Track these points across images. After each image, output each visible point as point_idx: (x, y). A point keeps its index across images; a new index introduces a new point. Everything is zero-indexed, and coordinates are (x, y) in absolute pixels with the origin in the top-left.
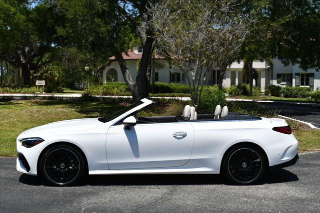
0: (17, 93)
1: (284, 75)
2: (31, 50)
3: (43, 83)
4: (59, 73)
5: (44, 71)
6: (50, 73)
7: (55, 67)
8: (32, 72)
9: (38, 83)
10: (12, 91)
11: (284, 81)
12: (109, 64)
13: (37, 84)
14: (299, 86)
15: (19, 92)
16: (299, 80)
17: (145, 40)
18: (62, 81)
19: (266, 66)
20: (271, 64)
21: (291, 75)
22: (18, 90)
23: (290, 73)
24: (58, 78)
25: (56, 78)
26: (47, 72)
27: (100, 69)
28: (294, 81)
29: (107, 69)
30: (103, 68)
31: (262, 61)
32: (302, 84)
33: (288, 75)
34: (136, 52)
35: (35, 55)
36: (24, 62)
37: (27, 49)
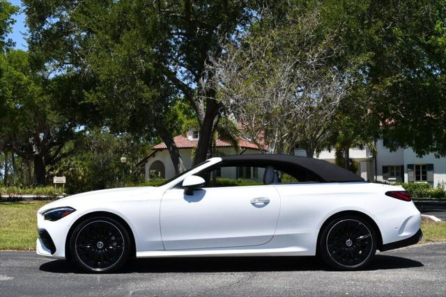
0: (28, 194)
1: (392, 167)
2: (48, 137)
3: (63, 180)
4: (85, 170)
5: (64, 167)
6: (72, 171)
7: (79, 162)
8: (47, 168)
9: (56, 180)
10: (21, 191)
11: (392, 175)
12: (153, 155)
13: (55, 182)
14: (413, 182)
15: (31, 193)
16: (413, 174)
17: (204, 117)
18: (89, 181)
19: (367, 155)
20: (374, 152)
21: (402, 167)
22: (28, 190)
23: (400, 164)
24: (83, 177)
25: (80, 178)
26: (68, 169)
27: (141, 162)
28: (406, 176)
29: (151, 161)
30: (145, 160)
31: (361, 148)
32: (418, 179)
33: (397, 167)
34: (190, 138)
35: (52, 144)
36: (37, 153)
37: (41, 135)
